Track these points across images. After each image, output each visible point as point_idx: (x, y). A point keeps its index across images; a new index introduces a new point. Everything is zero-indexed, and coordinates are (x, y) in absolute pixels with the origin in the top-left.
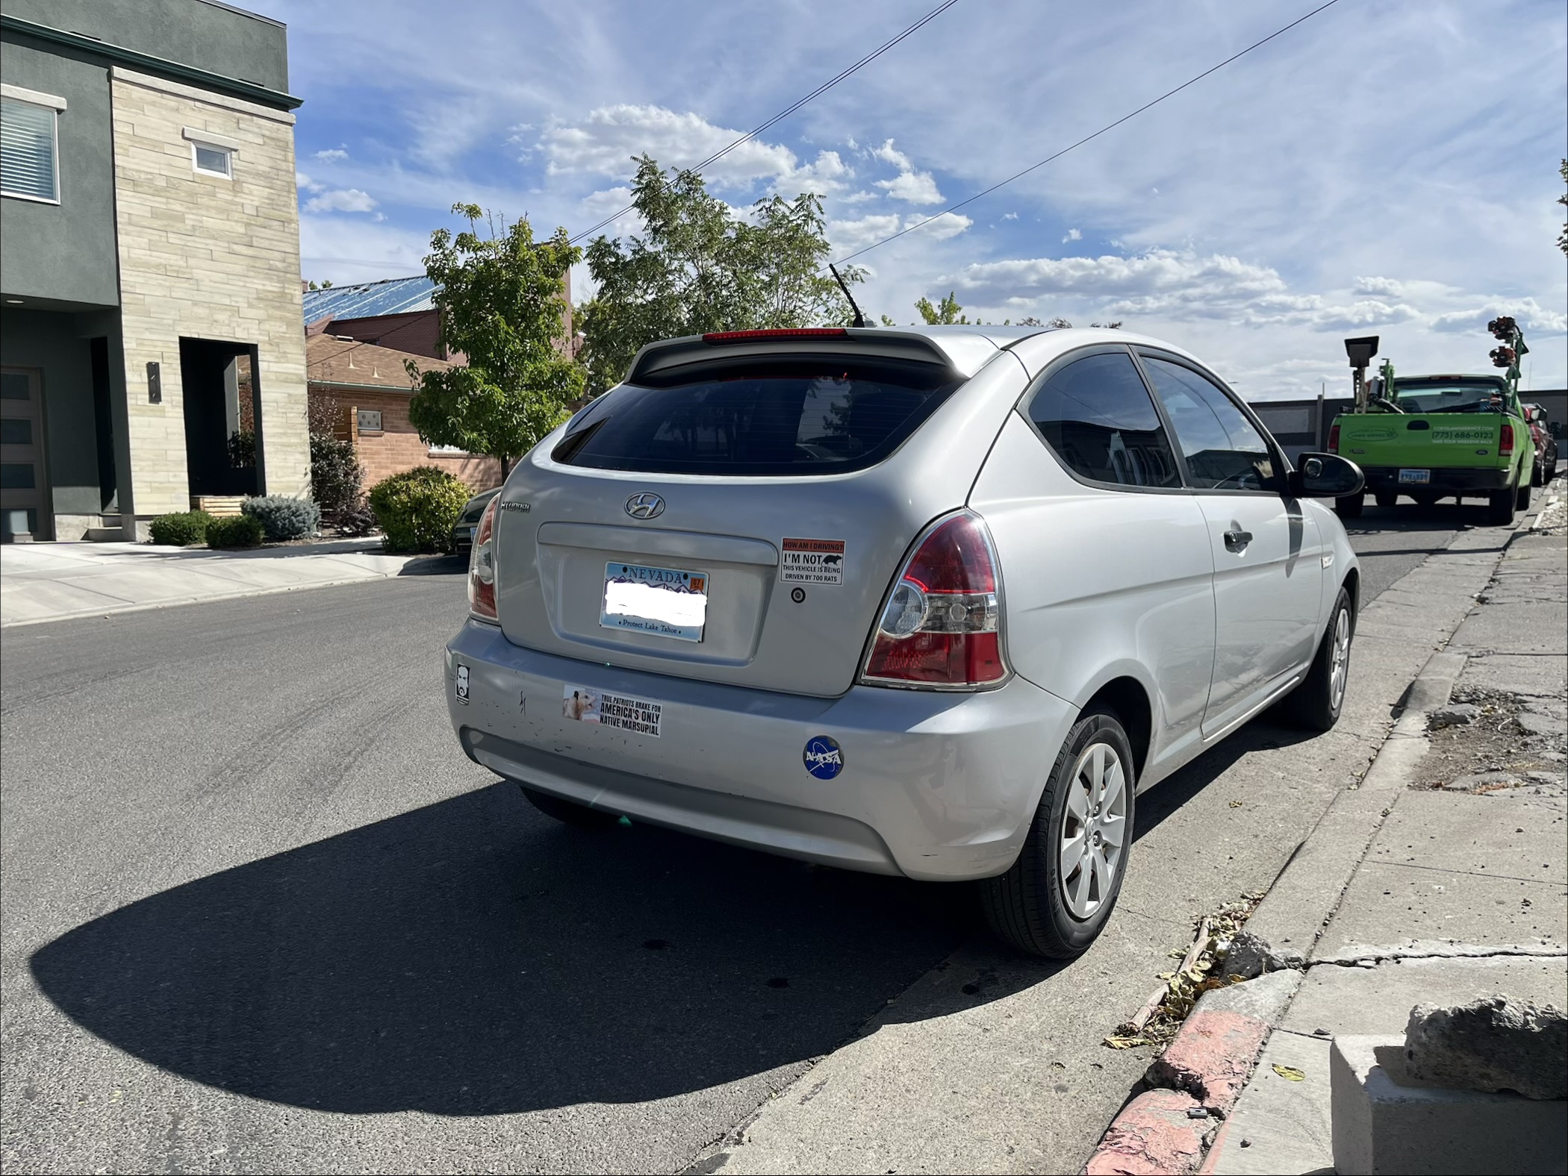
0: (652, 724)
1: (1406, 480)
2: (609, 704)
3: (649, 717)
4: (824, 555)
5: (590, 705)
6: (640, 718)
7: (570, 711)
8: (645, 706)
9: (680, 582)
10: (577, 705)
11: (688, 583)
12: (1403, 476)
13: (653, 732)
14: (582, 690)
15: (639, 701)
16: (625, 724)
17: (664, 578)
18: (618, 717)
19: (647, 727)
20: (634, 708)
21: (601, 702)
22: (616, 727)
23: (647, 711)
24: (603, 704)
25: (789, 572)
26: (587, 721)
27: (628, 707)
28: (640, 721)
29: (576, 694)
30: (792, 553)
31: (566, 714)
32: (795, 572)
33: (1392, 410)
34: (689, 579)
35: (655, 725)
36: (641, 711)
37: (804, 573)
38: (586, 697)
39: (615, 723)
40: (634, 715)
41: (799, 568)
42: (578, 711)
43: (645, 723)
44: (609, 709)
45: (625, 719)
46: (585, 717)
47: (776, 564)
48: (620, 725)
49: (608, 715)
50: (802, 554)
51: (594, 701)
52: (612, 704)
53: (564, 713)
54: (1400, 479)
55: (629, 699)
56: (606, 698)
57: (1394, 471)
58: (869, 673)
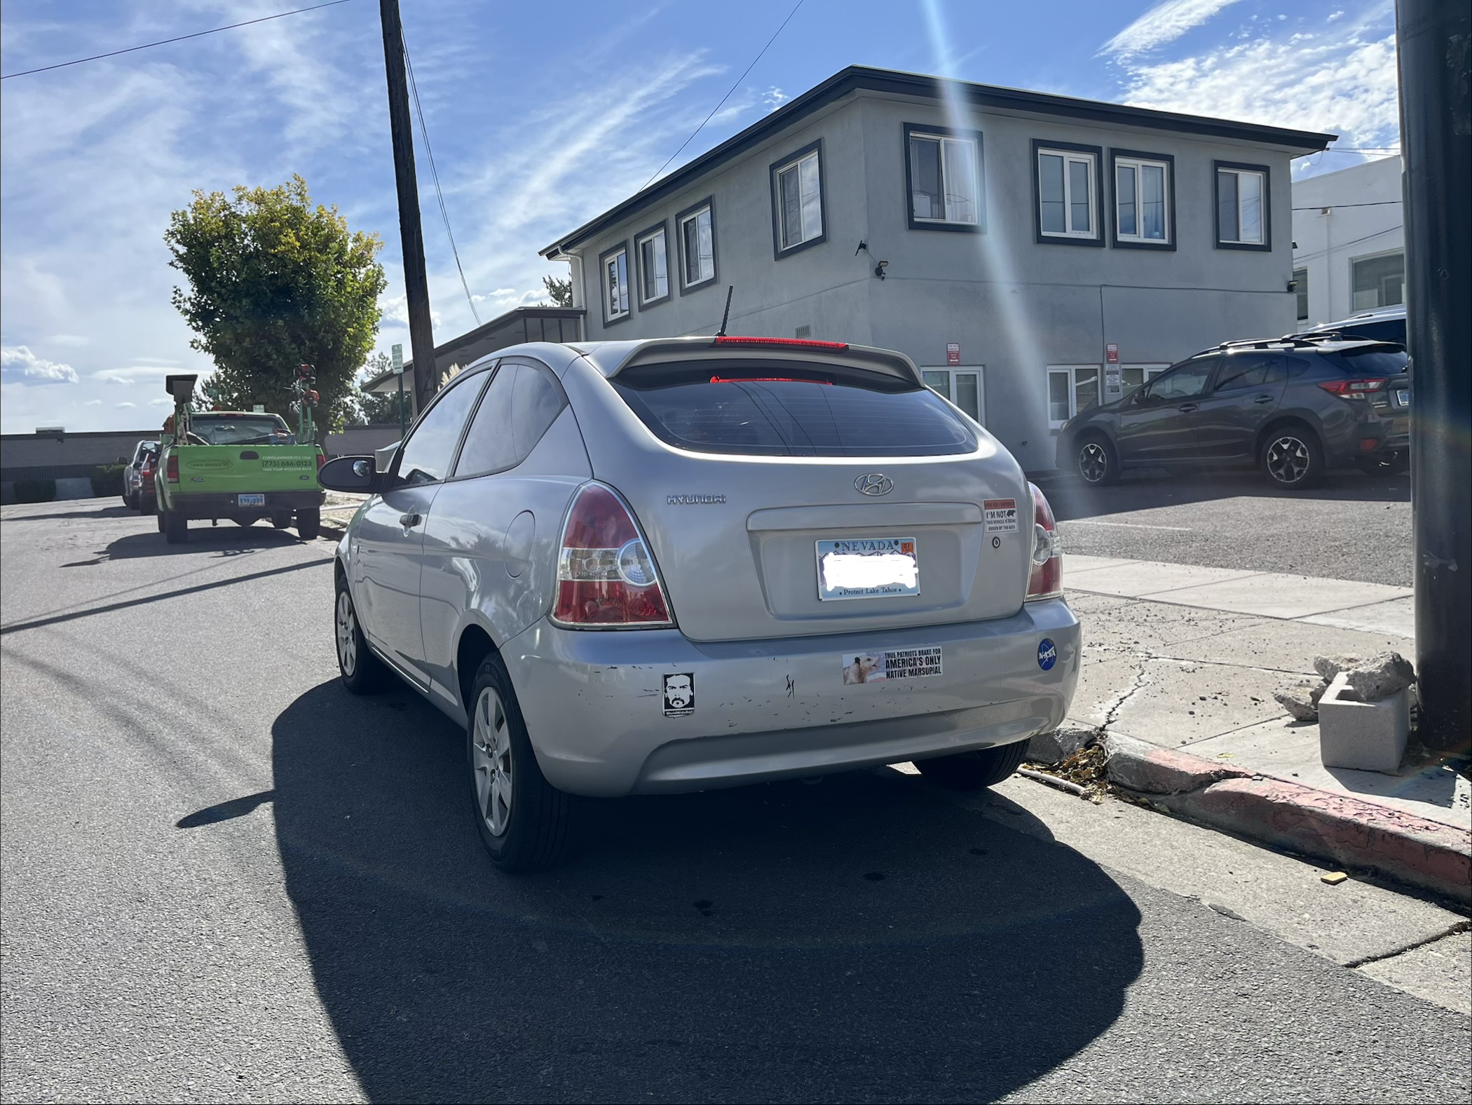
0: (935, 666)
1: (245, 504)
2: (893, 659)
3: (932, 660)
4: (1007, 510)
5: (874, 665)
6: (924, 664)
7: (852, 677)
8: (927, 652)
9: (892, 548)
10: (860, 670)
11: (899, 548)
12: (241, 500)
13: (936, 672)
14: (862, 655)
15: (921, 649)
16: (911, 673)
17: (876, 547)
18: (904, 668)
19: (931, 669)
20: (918, 656)
21: (885, 660)
22: (903, 678)
23: (929, 656)
24: (887, 661)
25: (991, 526)
26: (871, 681)
27: (912, 657)
28: (924, 666)
29: (857, 660)
30: (990, 511)
31: (848, 682)
32: (994, 525)
33: (199, 443)
34: (900, 545)
35: (938, 665)
36: (924, 657)
37: (998, 525)
38: (869, 660)
39: (902, 674)
40: (918, 662)
41: (995, 522)
42: (861, 676)
43: (929, 666)
44: (894, 664)
45: (911, 668)
46: (869, 678)
47: (980, 520)
48: (907, 674)
49: (894, 670)
50: (995, 511)
51: (879, 660)
52: (897, 658)
53: (845, 681)
54: (240, 503)
55: (911, 650)
56: (889, 655)
57: (234, 496)
58: (1029, 594)
